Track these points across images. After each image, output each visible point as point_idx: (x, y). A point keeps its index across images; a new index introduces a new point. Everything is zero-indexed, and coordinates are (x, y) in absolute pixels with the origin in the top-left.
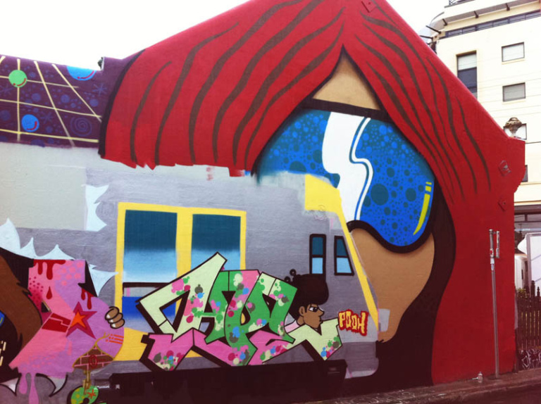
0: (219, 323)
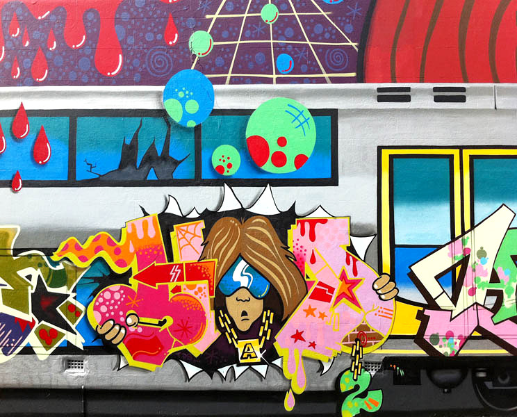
0: (509, 297)
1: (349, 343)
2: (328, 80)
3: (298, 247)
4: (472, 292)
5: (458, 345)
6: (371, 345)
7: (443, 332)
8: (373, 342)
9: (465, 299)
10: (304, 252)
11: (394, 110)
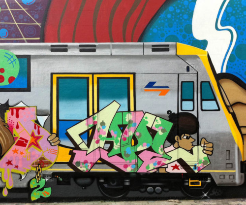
0: (117, 144)
1: (35, 166)
2: (26, 41)
3: (10, 121)
4: (98, 142)
5: (90, 166)
6: (46, 166)
7: (82, 161)
8: (47, 165)
9: (94, 145)
10: (13, 123)
11: (59, 56)
